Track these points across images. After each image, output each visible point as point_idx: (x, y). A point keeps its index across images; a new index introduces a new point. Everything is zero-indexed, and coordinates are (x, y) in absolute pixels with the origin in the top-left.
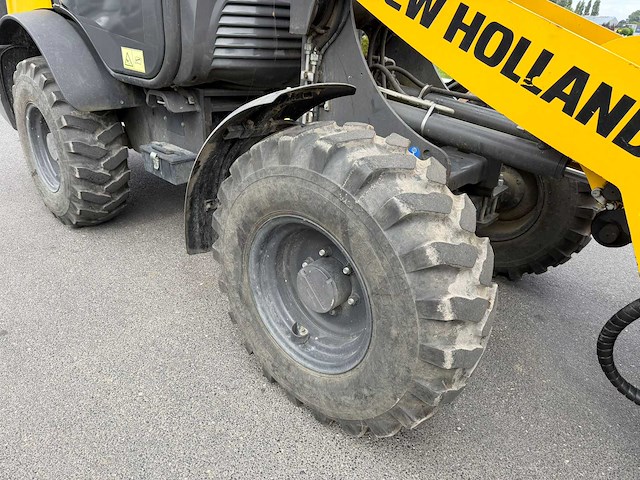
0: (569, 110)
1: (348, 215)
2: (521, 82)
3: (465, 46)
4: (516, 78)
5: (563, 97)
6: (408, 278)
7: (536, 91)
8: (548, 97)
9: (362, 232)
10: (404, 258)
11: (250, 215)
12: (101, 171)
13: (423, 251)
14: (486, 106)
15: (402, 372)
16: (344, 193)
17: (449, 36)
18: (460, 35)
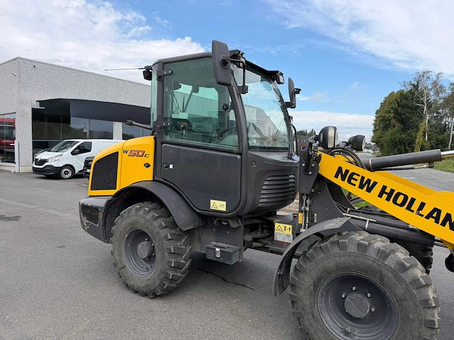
0: (437, 221)
1: (382, 269)
2: (415, 212)
3: (388, 199)
4: (413, 211)
5: (433, 217)
6: (415, 291)
7: (422, 216)
8: (428, 217)
9: (390, 275)
10: (411, 283)
11: (322, 275)
12: (182, 261)
13: (419, 279)
14: (399, 219)
15: (417, 334)
16: (378, 260)
17: (380, 196)
18: (385, 196)
